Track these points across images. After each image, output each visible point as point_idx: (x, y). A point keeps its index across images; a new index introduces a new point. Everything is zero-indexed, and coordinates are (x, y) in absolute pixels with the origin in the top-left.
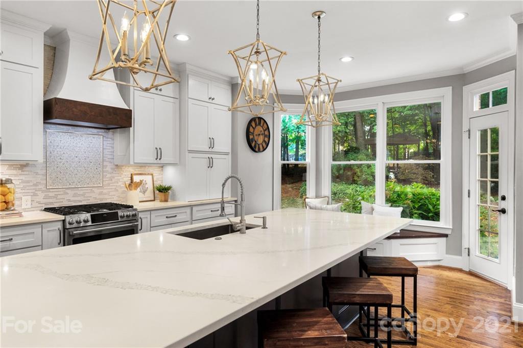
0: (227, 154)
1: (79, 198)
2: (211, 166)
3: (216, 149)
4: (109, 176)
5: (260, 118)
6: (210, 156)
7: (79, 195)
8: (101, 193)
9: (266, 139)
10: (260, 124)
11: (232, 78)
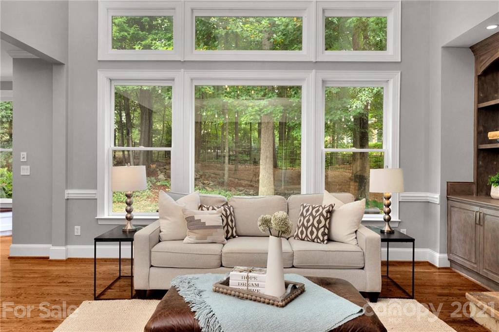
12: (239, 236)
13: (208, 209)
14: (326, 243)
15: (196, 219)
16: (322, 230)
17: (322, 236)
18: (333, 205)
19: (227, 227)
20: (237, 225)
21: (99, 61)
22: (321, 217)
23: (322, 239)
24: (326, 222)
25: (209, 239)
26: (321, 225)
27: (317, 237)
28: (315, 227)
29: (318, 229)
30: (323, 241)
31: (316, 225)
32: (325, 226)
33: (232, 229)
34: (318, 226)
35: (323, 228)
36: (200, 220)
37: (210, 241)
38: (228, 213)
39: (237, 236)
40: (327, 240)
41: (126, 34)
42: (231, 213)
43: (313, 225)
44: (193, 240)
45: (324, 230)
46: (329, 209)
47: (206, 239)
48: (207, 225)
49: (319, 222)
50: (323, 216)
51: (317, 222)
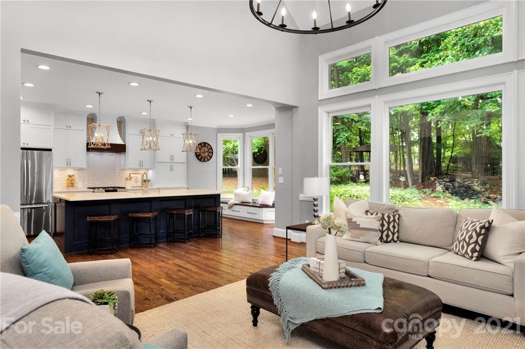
0: (184, 163)
1: (104, 184)
2: (172, 169)
3: (175, 160)
4: (118, 174)
5: (205, 143)
6: (171, 164)
7: (104, 183)
8: (114, 182)
9: (210, 155)
10: (205, 146)
11: (186, 123)
12: (401, 241)
13: (372, 214)
14: (475, 261)
15: (353, 220)
16: (473, 246)
17: (471, 252)
18: (491, 221)
19: (388, 232)
20: (400, 231)
21: (320, 100)
22: (474, 233)
23: (470, 255)
24: (478, 238)
25: (362, 239)
26: (472, 241)
27: (466, 252)
28: (466, 242)
29: (468, 244)
30: (472, 257)
31: (467, 240)
32: (476, 242)
33: (393, 234)
34: (469, 241)
35: (474, 244)
36: (356, 222)
37: (363, 241)
38: (392, 219)
39: (398, 242)
40: (476, 257)
41: (396, 64)
42: (394, 220)
43: (464, 239)
44: (348, 237)
45: (475, 246)
46: (484, 225)
47: (359, 238)
48: (361, 226)
49: (471, 237)
50: (476, 232)
51: (469, 237)
